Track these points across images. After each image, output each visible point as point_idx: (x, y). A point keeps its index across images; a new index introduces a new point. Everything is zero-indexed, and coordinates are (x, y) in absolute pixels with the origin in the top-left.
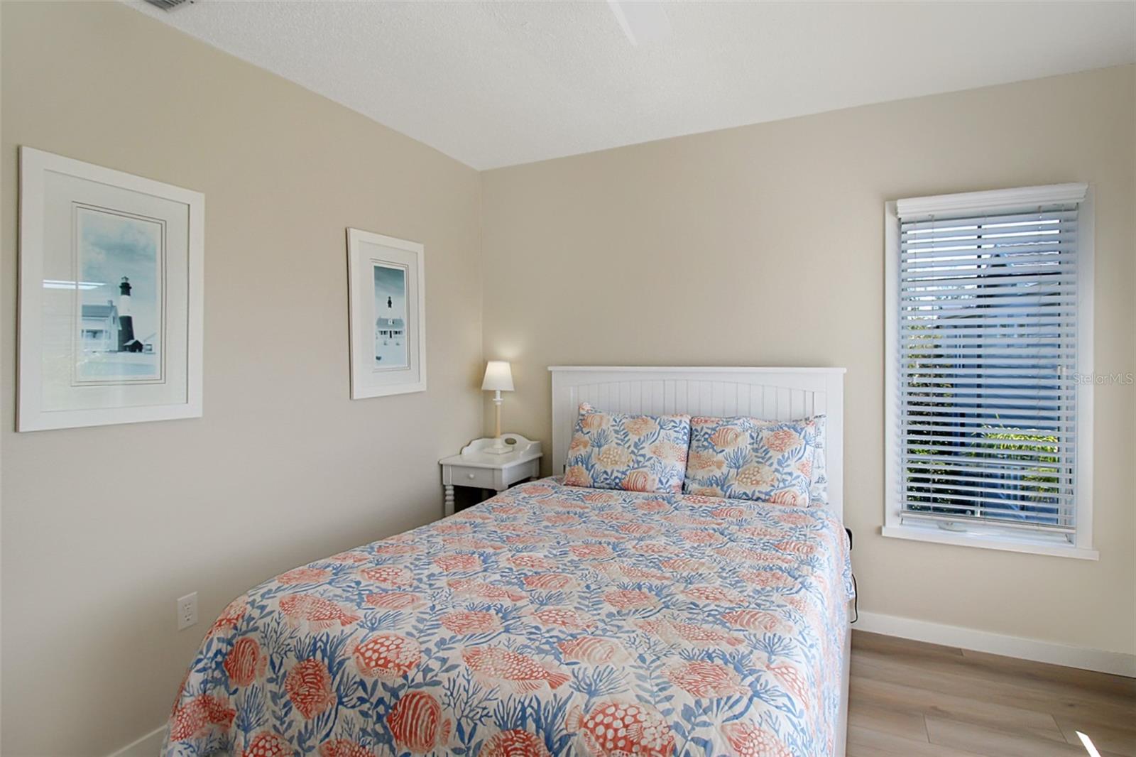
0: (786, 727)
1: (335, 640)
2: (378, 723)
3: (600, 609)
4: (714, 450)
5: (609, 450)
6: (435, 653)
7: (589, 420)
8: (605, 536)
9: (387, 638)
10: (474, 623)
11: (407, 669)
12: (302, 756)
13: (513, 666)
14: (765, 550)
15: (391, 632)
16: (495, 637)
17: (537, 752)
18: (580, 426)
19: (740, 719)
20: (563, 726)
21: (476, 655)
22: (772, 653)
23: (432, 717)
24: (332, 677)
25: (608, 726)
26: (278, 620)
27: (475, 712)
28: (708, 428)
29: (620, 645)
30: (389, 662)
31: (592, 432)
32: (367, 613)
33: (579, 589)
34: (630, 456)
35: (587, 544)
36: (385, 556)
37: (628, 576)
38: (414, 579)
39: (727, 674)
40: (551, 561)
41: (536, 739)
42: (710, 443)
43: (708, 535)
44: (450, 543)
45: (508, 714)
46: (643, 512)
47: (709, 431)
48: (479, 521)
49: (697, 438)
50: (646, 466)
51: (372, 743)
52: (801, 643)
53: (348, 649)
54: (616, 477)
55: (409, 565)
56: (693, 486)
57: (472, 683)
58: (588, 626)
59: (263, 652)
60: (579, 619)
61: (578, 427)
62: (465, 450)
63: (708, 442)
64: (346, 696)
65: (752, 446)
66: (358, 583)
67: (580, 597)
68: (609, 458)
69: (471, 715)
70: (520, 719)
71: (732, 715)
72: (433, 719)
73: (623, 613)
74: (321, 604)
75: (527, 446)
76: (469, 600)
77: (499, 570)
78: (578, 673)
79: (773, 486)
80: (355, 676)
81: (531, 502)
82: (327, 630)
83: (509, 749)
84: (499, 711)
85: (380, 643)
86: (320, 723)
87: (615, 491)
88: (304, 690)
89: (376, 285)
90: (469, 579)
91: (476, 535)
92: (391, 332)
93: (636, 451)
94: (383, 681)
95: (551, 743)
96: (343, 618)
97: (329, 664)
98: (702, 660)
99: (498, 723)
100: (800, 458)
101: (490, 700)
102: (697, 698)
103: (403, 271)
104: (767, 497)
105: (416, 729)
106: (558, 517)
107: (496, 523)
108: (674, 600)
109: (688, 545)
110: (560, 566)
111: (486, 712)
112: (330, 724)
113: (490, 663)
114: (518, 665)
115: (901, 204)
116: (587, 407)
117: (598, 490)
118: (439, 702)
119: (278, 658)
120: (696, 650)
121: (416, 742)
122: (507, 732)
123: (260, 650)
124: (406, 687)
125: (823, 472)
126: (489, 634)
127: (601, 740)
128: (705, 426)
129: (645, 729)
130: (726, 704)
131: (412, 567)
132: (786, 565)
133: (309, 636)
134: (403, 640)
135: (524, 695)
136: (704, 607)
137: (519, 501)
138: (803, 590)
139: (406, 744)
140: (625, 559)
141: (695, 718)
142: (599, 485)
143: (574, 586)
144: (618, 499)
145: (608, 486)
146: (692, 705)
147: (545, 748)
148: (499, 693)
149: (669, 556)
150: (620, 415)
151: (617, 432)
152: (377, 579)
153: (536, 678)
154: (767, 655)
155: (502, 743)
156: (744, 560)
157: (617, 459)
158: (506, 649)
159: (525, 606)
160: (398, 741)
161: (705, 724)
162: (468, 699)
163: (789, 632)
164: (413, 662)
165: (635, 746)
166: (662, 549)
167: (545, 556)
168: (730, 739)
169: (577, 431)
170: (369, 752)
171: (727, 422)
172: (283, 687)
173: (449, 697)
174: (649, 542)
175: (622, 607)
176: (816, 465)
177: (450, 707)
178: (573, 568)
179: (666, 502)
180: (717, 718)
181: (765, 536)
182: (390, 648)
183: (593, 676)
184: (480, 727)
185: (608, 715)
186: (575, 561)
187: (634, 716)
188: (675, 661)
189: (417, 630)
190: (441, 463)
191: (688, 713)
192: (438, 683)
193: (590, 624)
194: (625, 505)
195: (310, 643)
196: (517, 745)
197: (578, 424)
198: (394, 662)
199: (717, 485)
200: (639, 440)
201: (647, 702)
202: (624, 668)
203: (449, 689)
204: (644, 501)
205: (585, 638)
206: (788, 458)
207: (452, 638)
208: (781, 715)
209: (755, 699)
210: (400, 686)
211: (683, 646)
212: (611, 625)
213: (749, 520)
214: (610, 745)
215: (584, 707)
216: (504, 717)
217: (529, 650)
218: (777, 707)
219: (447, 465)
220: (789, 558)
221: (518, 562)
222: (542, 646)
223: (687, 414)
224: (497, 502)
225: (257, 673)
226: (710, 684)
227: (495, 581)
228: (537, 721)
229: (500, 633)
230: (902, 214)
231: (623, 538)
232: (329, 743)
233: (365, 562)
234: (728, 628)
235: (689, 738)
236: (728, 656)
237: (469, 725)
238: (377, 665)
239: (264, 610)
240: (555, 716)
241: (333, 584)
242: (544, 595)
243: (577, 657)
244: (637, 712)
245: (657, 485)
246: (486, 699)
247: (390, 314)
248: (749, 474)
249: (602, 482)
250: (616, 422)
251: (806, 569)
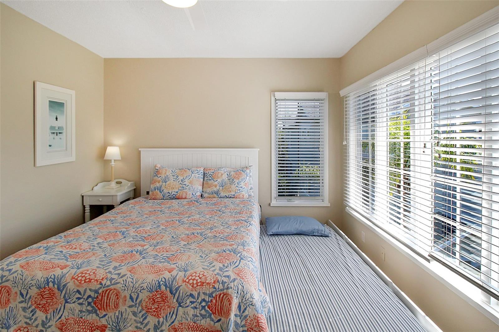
0: (252, 267)
1: (59, 276)
2: (88, 306)
3: (180, 244)
4: (214, 181)
5: (170, 183)
6: (114, 272)
7: (160, 171)
8: (174, 218)
9: (88, 271)
10: (128, 258)
11: (101, 281)
12: (45, 331)
13: (151, 269)
14: (236, 215)
15: (89, 268)
16: (139, 261)
17: (166, 296)
18: (156, 174)
19: (238, 267)
20: (176, 284)
21: (134, 269)
22: (244, 246)
23: (117, 297)
24: (60, 292)
25: (194, 280)
26: (22, 274)
27: (138, 289)
28: (211, 172)
29: (192, 254)
30: (92, 279)
31: (162, 176)
32: (72, 263)
33: (169, 238)
34: (179, 185)
35: (167, 222)
36: (70, 239)
37: (187, 231)
38: (90, 246)
39: (231, 255)
40: (153, 230)
41: (166, 292)
42: (212, 178)
43: (215, 212)
44: (102, 229)
45: (153, 286)
46: (187, 207)
47: (211, 174)
48: (112, 219)
49: (207, 176)
50: (186, 189)
51: (86, 315)
52: (252, 242)
53: (68, 278)
54: (174, 194)
55: (85, 241)
56: (205, 195)
57: (134, 279)
58: (177, 250)
59: (14, 290)
60: (173, 249)
61: (155, 175)
62: (95, 188)
63: (211, 178)
64: (70, 298)
65: (228, 178)
66: (61, 252)
67: (170, 241)
68: (170, 187)
69: (135, 291)
70: (158, 286)
71: (235, 266)
72: (118, 297)
73: (190, 243)
74: (45, 263)
75: (128, 184)
76: (121, 250)
77: (131, 236)
78: (179, 266)
79: (236, 192)
80: (74, 289)
81: (136, 208)
82: (54, 273)
83: (155, 298)
84: (148, 286)
85: (85, 273)
86: (55, 314)
87: (173, 200)
88: (44, 302)
89: (49, 110)
90: (118, 242)
91: (114, 224)
92: (57, 133)
93: (182, 183)
94: (90, 288)
95: (172, 292)
96: (60, 267)
97: (58, 287)
98: (222, 252)
99: (148, 291)
100: (245, 181)
101: (144, 283)
102: (223, 264)
103: (64, 103)
104: (234, 196)
105: (109, 303)
106: (150, 213)
107: (122, 219)
108: (208, 236)
109: (208, 217)
110: (158, 231)
111: (142, 288)
112: (61, 313)
113: (141, 270)
114: (153, 268)
115: (276, 93)
116: (159, 166)
117: (166, 200)
118: (120, 290)
119: (25, 291)
120: (219, 250)
121: (110, 309)
122: (153, 293)
123: (12, 290)
124: (102, 288)
125: (252, 186)
126: (136, 261)
127: (192, 285)
128: (210, 171)
129: (207, 277)
130: (233, 264)
131: (87, 241)
132: (244, 219)
133: (43, 278)
134: (96, 270)
135: (158, 278)
136: (219, 236)
137: (130, 208)
138: (250, 225)
139: (105, 310)
140: (184, 225)
141: (224, 270)
142: (166, 198)
143: (167, 238)
144: (176, 203)
145: (170, 198)
146: (222, 266)
147: (170, 294)
148: (147, 280)
149: (202, 221)
150: (174, 169)
151: (173, 176)
152: (71, 248)
153: (162, 271)
154: (242, 247)
155: (151, 297)
156: (229, 219)
157: (174, 187)
158: (146, 264)
159: (148, 248)
160: (100, 311)
161: (227, 271)
162: (133, 285)
163: (248, 239)
164: (104, 278)
165: (204, 284)
166: (198, 219)
167: (150, 228)
168: (236, 273)
169: (155, 176)
170: (84, 319)
171: (218, 169)
172: (30, 303)
173: (124, 287)
174: (192, 218)
175: (189, 241)
176: (250, 184)
177: (125, 291)
178: (164, 231)
179: (196, 202)
180: (231, 269)
181: (235, 210)
182: (90, 274)
183: (185, 265)
184: (140, 294)
185: (193, 276)
186: (164, 229)
187: (203, 274)
188: (213, 255)
189: (101, 265)
190: (82, 195)
191: (221, 269)
192: (118, 283)
193: (178, 249)
194: (179, 205)
195: (44, 281)
196: (158, 296)
197: (155, 173)
198: (94, 279)
199: (215, 194)
200: (183, 178)
201: (207, 269)
202: (195, 261)
203: (124, 284)
204: (187, 203)
205: (177, 255)
206: (241, 181)
207: (119, 265)
208: (250, 263)
209: (241, 260)
210: (99, 288)
211: (215, 250)
212: (186, 248)
213: (228, 205)
214: (195, 286)
215: (183, 276)
216: (151, 288)
217: (156, 263)
218: (248, 261)
219: (85, 196)
220: (244, 216)
221: (139, 232)
222: (161, 260)
223: (202, 167)
224: (119, 210)
225: (11, 300)
226: (227, 259)
227: (131, 241)
228: (166, 286)
229: (141, 259)
230: (277, 97)
231: (181, 217)
232: (61, 321)
233: (60, 242)
234: (229, 241)
235: (223, 276)
236: (230, 250)
237: (135, 295)
238: (85, 282)
239: (11, 271)
240: (173, 282)
241: (47, 254)
242: (155, 242)
243: (176, 261)
244: (203, 273)
245: (191, 196)
246: (142, 283)
247: (57, 124)
248: (227, 188)
249: (167, 197)
250: (173, 171)
251: (250, 219)
